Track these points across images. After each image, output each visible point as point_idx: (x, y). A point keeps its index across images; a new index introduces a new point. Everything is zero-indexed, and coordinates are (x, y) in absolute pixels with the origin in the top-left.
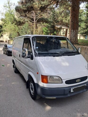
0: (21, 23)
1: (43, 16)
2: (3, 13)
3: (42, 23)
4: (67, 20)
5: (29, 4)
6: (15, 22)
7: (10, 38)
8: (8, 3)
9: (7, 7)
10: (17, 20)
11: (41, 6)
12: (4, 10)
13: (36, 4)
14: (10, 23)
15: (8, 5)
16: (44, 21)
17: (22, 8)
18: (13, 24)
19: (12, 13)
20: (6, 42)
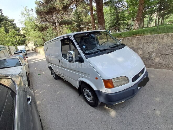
0: (43, 28)
1: (63, 18)
2: (22, 21)
3: (64, 25)
4: (87, 19)
5: (50, 5)
6: (38, 29)
7: (35, 45)
8: (26, 10)
9: (25, 14)
10: (38, 25)
11: (63, 6)
12: (23, 18)
13: (58, 5)
14: (32, 30)
15: (25, 12)
16: (66, 24)
17: (43, 10)
18: (36, 30)
19: (33, 20)
20: (32, 50)
